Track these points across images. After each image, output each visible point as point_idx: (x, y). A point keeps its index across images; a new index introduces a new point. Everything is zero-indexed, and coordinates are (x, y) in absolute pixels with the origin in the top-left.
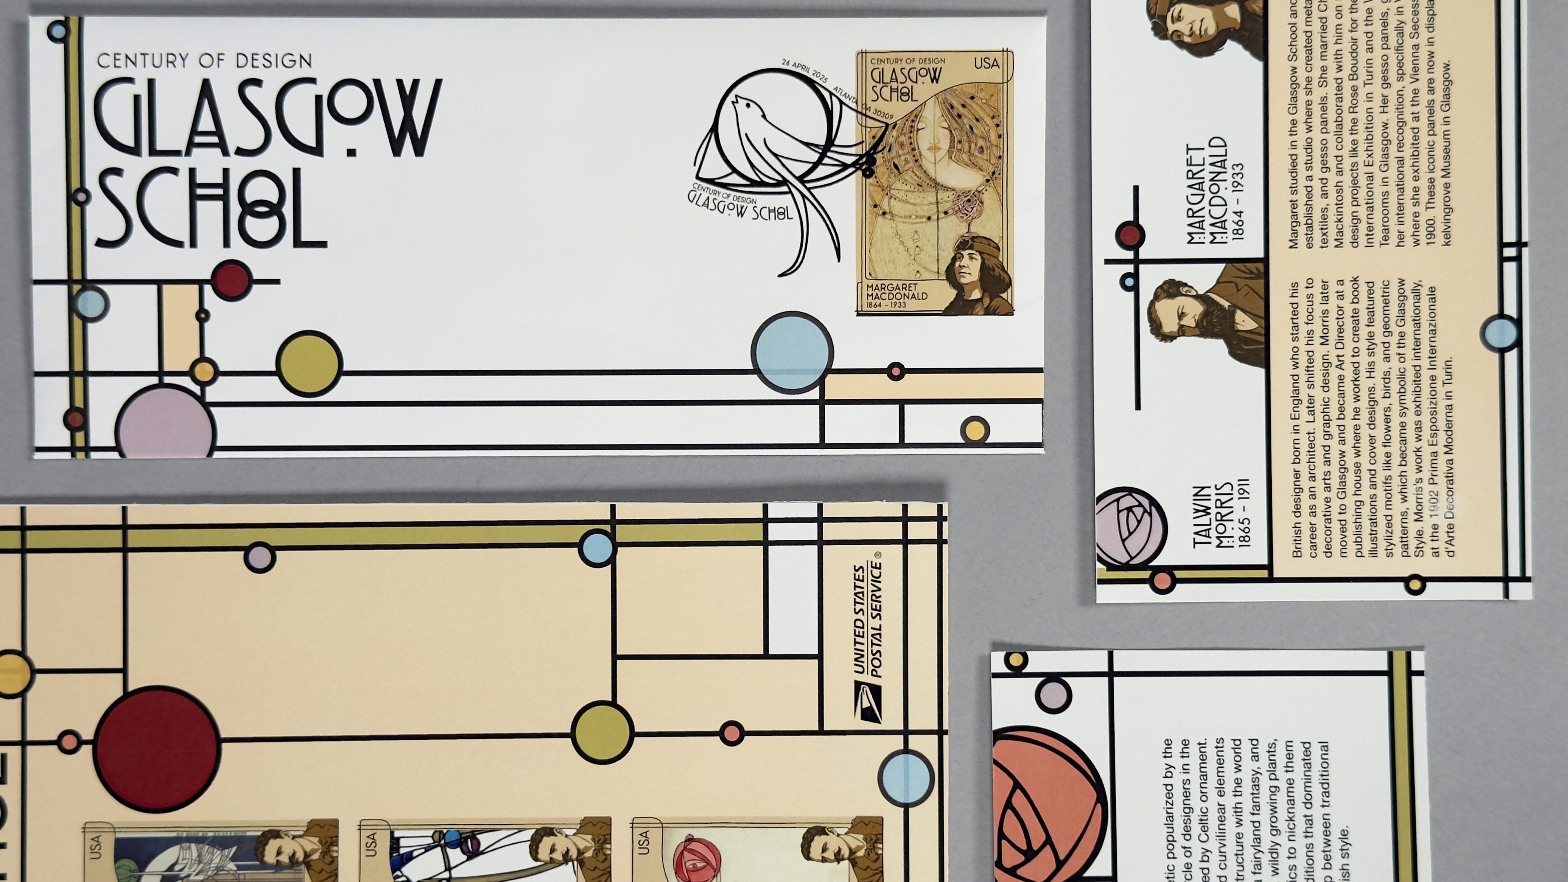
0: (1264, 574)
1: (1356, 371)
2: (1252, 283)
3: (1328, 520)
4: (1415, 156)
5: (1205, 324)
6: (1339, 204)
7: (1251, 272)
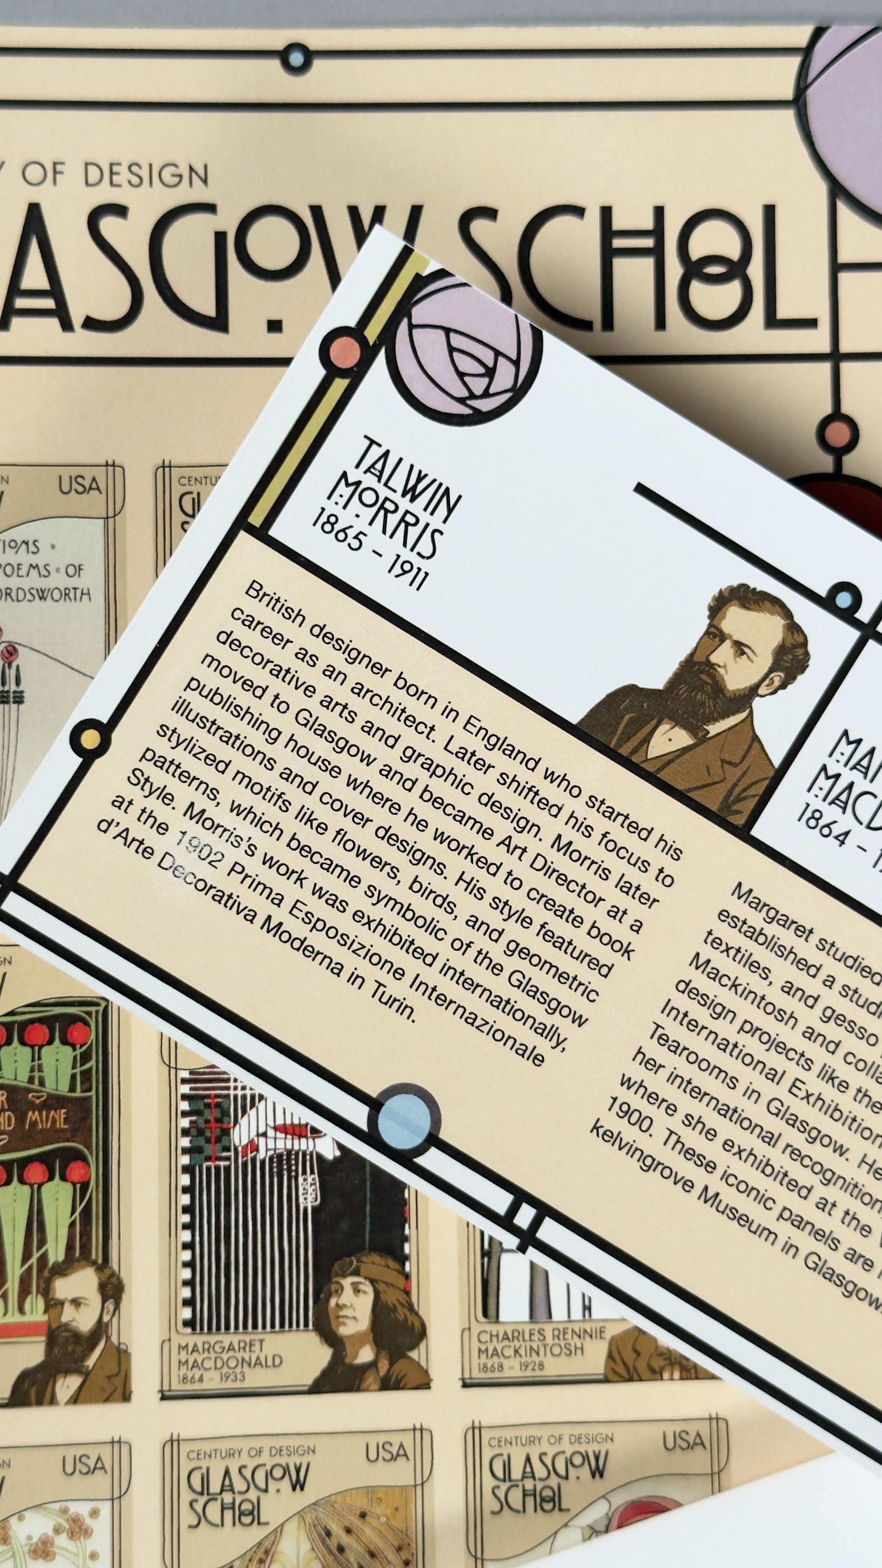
0: (256, 518)
1: (483, 863)
2: (720, 791)
3: (278, 672)
4: (765, 1167)
5: (703, 677)
6: (761, 1001)
7: (739, 800)
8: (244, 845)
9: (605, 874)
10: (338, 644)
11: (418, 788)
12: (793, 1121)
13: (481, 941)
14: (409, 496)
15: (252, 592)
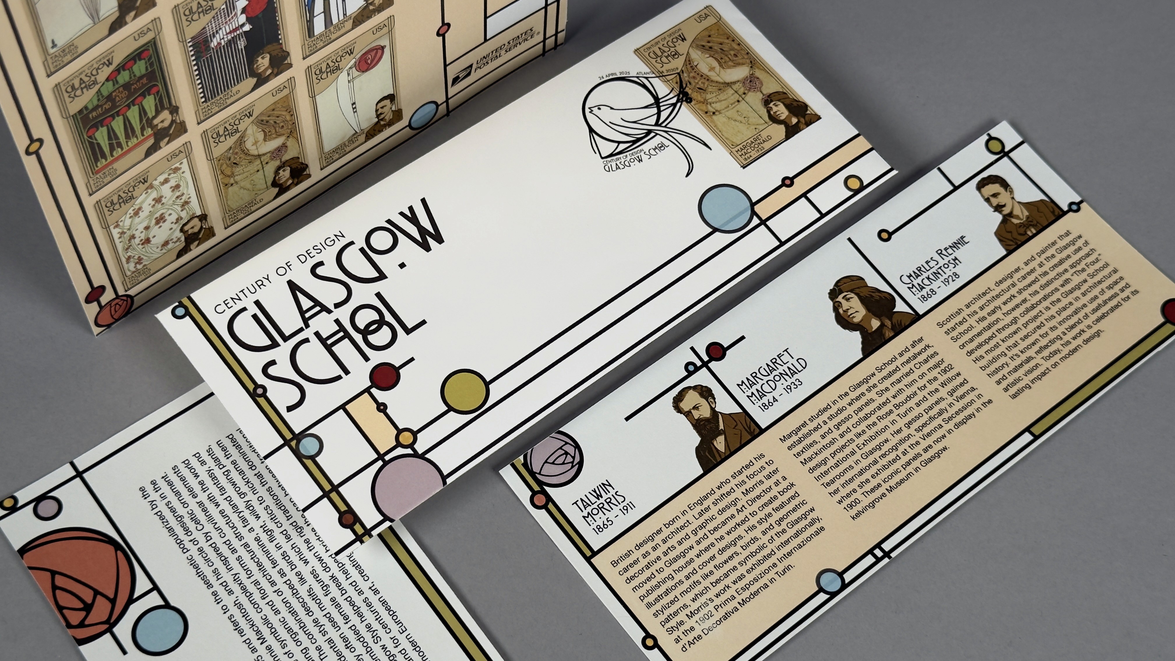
0: (588, 553)
1: (743, 522)
2: (744, 433)
3: (648, 567)
4: (885, 468)
5: (701, 423)
6: (825, 447)
7: (750, 428)
8: (709, 602)
9: (761, 482)
10: (645, 542)
11: (708, 534)
12: (871, 452)
13: (772, 533)
14: (600, 498)
15: (615, 565)
